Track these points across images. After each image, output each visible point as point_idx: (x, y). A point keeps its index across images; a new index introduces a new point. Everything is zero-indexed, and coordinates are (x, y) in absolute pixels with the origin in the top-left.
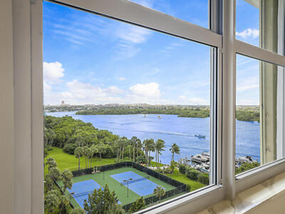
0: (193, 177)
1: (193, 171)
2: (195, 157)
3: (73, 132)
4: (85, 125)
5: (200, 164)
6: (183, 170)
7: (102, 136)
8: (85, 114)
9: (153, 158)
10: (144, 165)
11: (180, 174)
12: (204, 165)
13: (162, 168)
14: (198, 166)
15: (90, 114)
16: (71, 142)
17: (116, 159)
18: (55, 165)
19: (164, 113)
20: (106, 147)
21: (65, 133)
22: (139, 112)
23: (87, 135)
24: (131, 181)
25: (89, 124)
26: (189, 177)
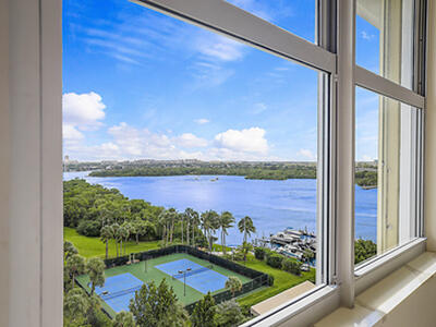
0: (275, 263)
1: (275, 255)
2: (275, 236)
3: (91, 203)
4: (108, 192)
5: (283, 246)
6: (260, 255)
7: (137, 208)
8: (104, 175)
9: (216, 239)
10: (203, 249)
11: (257, 261)
12: (290, 246)
13: (230, 253)
14: (281, 248)
15: (112, 175)
16: (90, 219)
17: (162, 242)
18: (76, 252)
19: (224, 173)
20: (145, 224)
21: (79, 205)
22: (187, 173)
23: (114, 207)
24: (189, 272)
25: (115, 191)
26: (268, 264)
